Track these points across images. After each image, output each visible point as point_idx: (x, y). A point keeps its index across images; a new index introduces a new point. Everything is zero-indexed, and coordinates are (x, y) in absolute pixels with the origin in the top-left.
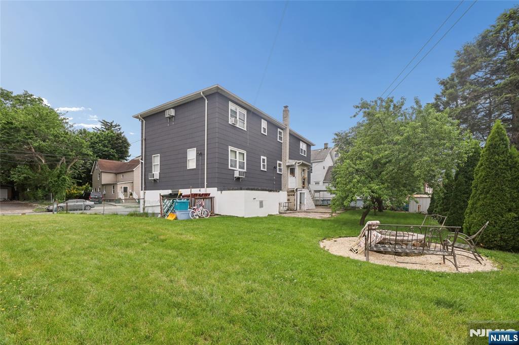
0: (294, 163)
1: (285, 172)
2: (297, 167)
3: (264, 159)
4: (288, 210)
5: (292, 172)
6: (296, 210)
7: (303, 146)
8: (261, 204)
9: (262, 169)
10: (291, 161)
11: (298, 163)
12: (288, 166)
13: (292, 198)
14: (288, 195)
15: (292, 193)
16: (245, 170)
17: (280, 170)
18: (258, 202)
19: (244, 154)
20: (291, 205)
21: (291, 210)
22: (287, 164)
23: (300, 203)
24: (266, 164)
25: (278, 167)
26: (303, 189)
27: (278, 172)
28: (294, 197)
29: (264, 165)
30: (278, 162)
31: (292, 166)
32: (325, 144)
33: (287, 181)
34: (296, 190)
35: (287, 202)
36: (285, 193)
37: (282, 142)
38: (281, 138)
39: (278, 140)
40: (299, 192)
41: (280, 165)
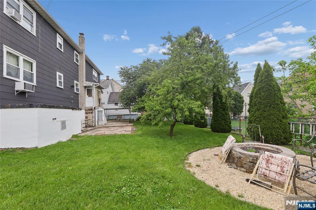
0: (92, 85)
1: (82, 92)
2: (94, 88)
3: (61, 76)
4: (86, 127)
5: (89, 93)
6: (95, 126)
7: (95, 74)
8: (64, 125)
9: (58, 85)
10: (87, 82)
11: (95, 85)
12: (85, 87)
13: (90, 116)
14: (86, 113)
15: (90, 111)
16: (35, 83)
17: (77, 89)
18: (60, 124)
19: (32, 64)
20: (90, 123)
21: (90, 127)
22: (85, 85)
23: (98, 119)
24: (62, 81)
25: (75, 87)
26: (100, 108)
27: (75, 91)
28: (92, 114)
29: (60, 82)
30: (75, 82)
31: (89, 87)
32: (107, 76)
33: (85, 100)
34: (95, 108)
35: (85, 119)
36: (83, 111)
37: (79, 64)
38: (77, 60)
39: (75, 61)
40: (96, 110)
41: (77, 84)
